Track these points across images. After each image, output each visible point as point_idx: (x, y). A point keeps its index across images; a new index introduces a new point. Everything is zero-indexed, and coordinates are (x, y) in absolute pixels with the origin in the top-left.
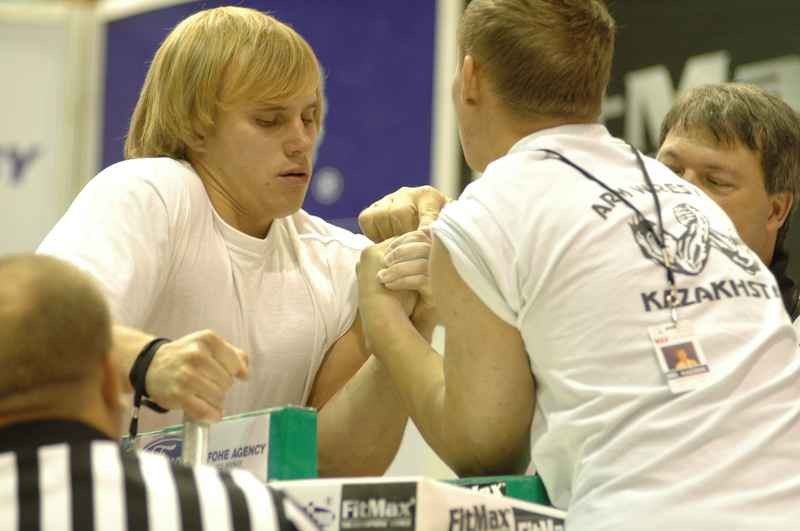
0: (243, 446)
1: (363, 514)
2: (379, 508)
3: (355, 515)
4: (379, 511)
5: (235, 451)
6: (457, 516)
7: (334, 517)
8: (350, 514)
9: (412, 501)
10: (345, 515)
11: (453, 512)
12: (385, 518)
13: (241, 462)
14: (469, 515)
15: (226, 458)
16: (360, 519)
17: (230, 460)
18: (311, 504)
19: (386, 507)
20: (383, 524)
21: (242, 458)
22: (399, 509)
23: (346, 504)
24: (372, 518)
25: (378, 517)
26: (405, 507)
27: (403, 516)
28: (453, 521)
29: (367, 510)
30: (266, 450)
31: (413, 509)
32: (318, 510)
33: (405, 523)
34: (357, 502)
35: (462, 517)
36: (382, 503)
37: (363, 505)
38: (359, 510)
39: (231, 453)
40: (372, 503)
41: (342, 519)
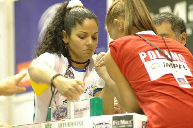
0: (82, 108)
1: (119, 124)
2: (123, 122)
3: (117, 124)
4: (123, 123)
5: (80, 110)
6: (144, 123)
7: (111, 125)
8: (115, 124)
9: (132, 120)
10: (114, 124)
11: (143, 122)
12: (125, 125)
13: (82, 113)
14: (147, 123)
15: (78, 112)
16: (118, 125)
17: (79, 112)
18: (104, 122)
19: (125, 122)
20: (124, 126)
21: (82, 112)
22: (129, 122)
23: (114, 122)
24: (121, 125)
25: (123, 125)
26: (130, 122)
27: (130, 124)
28: (143, 125)
29: (120, 123)
30: (89, 109)
31: (132, 122)
32: (106, 124)
33: (130, 126)
34: (117, 121)
35: (145, 123)
36: (124, 121)
37: (119, 122)
38: (118, 123)
39: (79, 110)
40: (121, 121)
41: (113, 126)
